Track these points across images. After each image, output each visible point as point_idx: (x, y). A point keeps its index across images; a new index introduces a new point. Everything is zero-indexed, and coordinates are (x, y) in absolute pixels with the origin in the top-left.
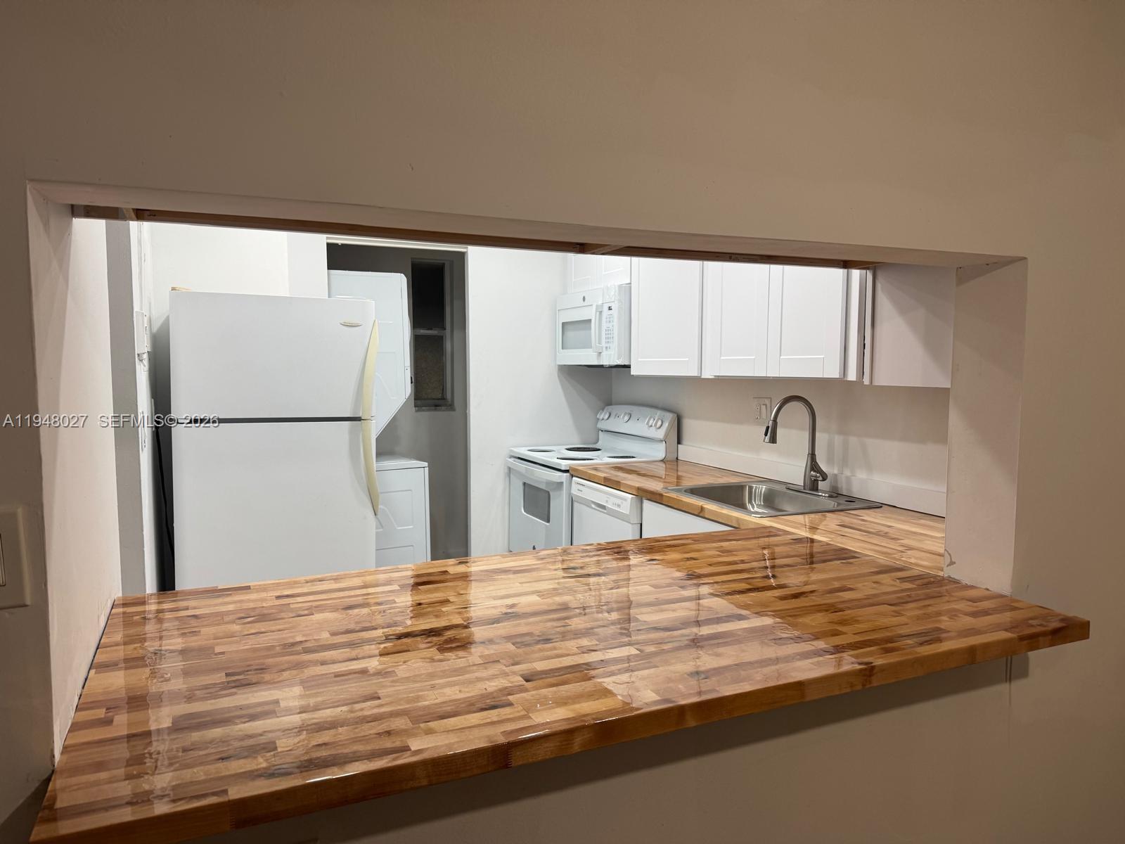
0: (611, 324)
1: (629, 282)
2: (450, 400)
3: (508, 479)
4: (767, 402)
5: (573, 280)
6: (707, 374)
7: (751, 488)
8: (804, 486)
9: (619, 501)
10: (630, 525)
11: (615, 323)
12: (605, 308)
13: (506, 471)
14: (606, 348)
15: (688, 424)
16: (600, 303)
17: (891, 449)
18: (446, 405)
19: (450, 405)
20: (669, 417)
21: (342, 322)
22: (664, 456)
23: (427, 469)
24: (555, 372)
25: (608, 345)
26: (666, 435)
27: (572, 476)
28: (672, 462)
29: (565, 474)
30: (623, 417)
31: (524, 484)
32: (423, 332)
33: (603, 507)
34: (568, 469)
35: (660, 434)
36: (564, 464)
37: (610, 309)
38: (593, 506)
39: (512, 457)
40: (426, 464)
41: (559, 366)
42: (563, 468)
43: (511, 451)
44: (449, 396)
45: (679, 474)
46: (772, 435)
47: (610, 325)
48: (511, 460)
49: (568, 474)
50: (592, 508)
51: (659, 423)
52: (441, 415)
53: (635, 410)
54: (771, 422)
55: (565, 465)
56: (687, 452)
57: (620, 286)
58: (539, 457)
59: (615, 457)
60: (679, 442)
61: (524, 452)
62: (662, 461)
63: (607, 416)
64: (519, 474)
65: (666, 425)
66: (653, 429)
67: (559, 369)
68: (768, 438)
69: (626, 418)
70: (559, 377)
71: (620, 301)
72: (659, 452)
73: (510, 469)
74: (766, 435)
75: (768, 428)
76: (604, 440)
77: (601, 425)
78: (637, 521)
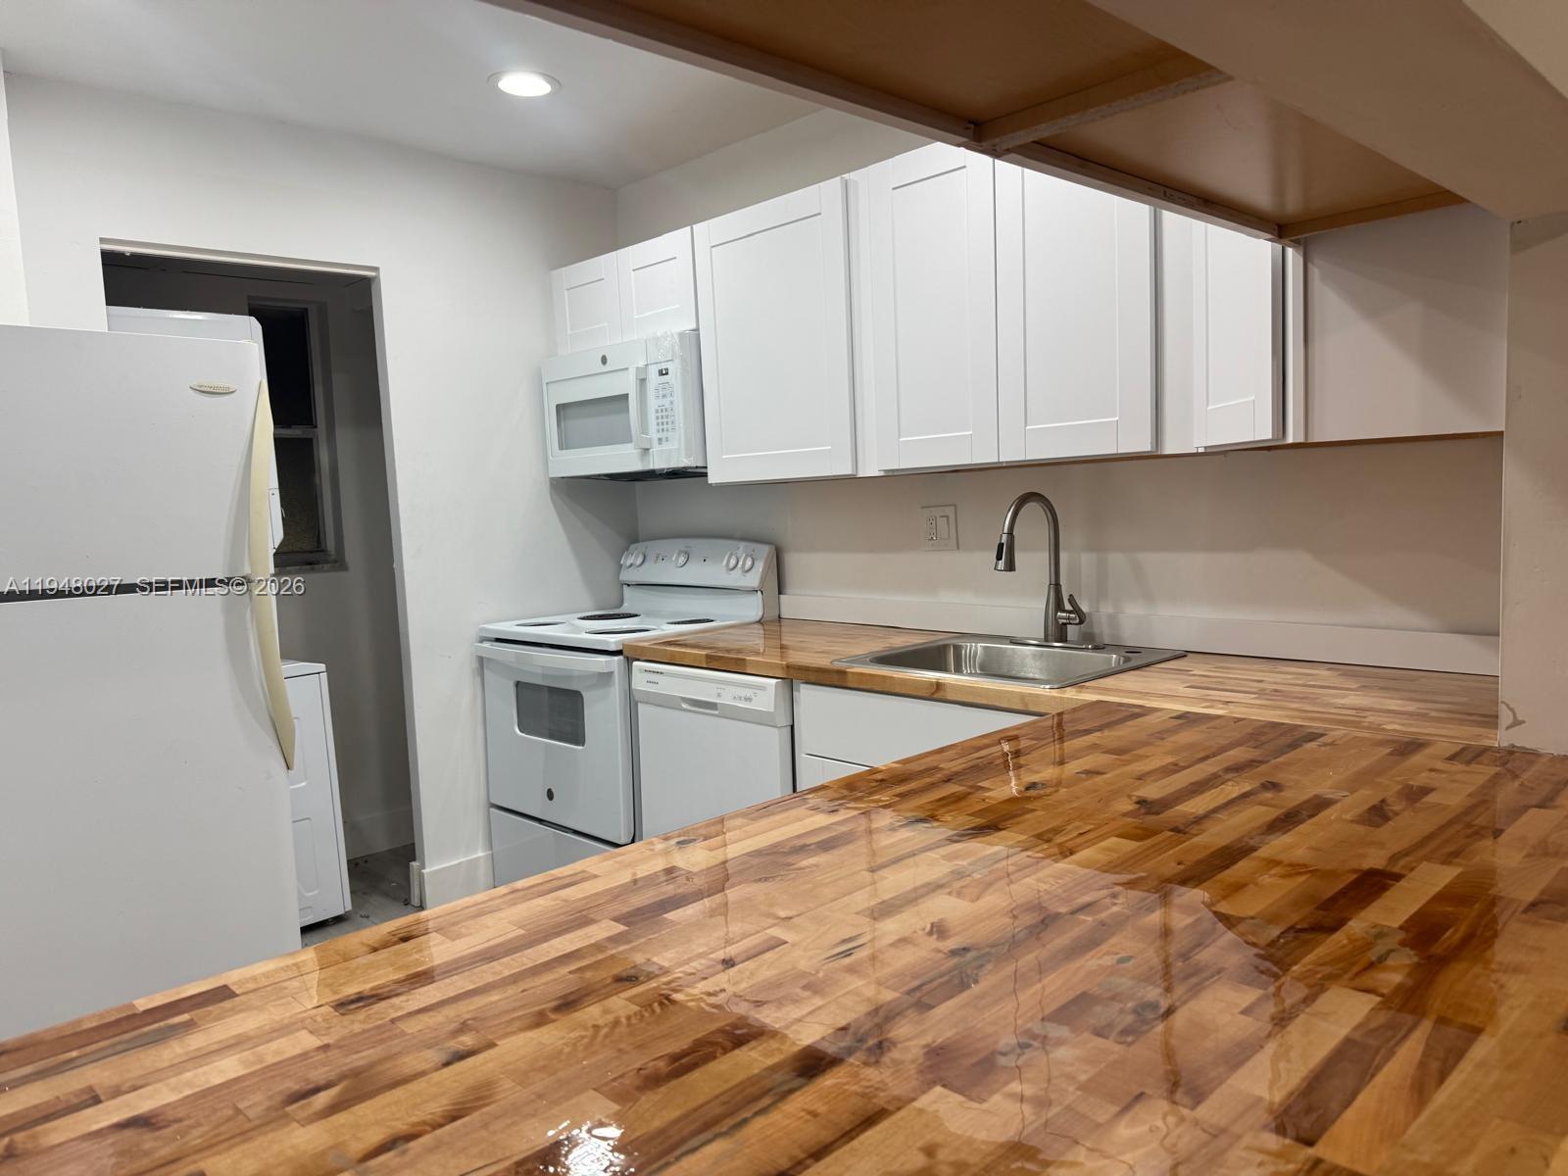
0: (669, 399)
1: (694, 326)
2: (333, 553)
3: (478, 679)
4: (949, 511)
5: (569, 332)
6: (871, 469)
7: (957, 649)
8: (1046, 635)
9: (749, 693)
10: (776, 730)
11: (678, 398)
12: (653, 371)
13: (475, 665)
14: (660, 440)
15: (794, 562)
16: (641, 364)
17: (1191, 564)
18: (327, 562)
19: (335, 562)
20: (765, 550)
21: (195, 384)
22: (760, 614)
23: (324, 676)
24: (546, 490)
25: (663, 435)
26: (763, 580)
27: (629, 660)
28: (773, 623)
29: (616, 658)
30: (677, 559)
31: (518, 684)
32: (287, 433)
33: (712, 706)
34: (621, 648)
35: (753, 580)
36: (613, 640)
37: (663, 373)
38: (684, 706)
39: (483, 640)
40: (322, 667)
41: (553, 480)
42: (613, 648)
43: (482, 630)
44: (330, 544)
45: (784, 642)
46: (1006, 555)
47: (666, 402)
48: (486, 645)
49: (621, 657)
50: (685, 710)
51: (749, 563)
52: (322, 578)
53: (698, 545)
54: (1005, 537)
55: (615, 643)
56: (793, 605)
57: (681, 335)
58: (550, 633)
59: (679, 623)
60: (780, 593)
61: (510, 628)
62: (759, 622)
63: (640, 560)
64: (503, 668)
65: (760, 566)
66: (738, 572)
67: (551, 484)
68: (1001, 564)
69: (682, 559)
70: (552, 498)
71: (684, 360)
72: (752, 609)
73: (481, 660)
74: (999, 558)
75: (1001, 546)
76: (632, 600)
77: (625, 576)
78: (785, 721)
